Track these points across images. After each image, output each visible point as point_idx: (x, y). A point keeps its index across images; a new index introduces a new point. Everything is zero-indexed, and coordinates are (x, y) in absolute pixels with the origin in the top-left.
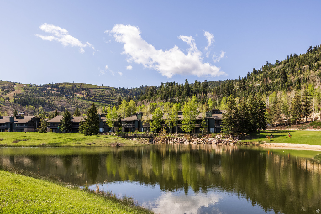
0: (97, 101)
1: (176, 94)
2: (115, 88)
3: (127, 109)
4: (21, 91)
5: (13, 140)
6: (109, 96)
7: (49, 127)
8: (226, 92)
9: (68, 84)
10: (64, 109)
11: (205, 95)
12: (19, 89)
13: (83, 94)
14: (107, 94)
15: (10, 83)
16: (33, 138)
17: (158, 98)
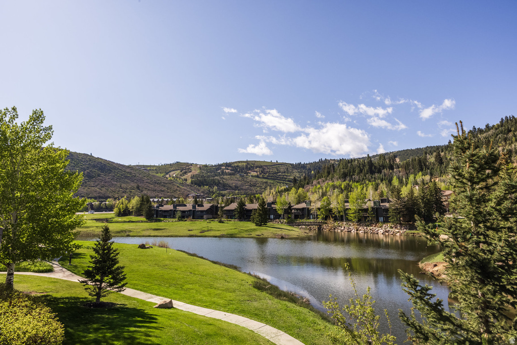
0: (271, 179)
1: (357, 171)
2: (290, 164)
3: (297, 196)
4: (197, 172)
5: (199, 231)
6: (285, 172)
7: (224, 214)
8: (417, 167)
9: (242, 162)
10: (238, 188)
11: (391, 171)
12: (195, 170)
13: (257, 172)
14: (282, 170)
15: (187, 164)
16: (214, 229)
17: (336, 176)
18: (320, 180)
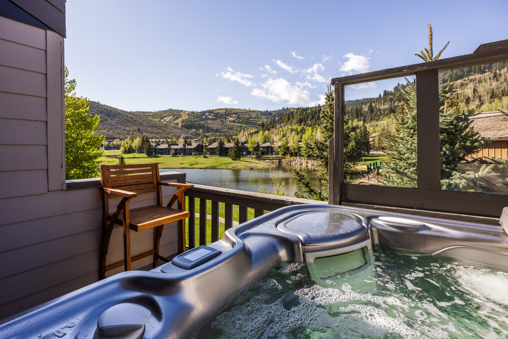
0: (245, 123)
1: (310, 117)
2: (260, 111)
3: (263, 137)
4: (186, 117)
5: (189, 164)
6: (255, 118)
7: (208, 151)
8: (355, 114)
9: (221, 109)
10: (219, 131)
12: (185, 116)
13: (234, 118)
14: (253, 116)
15: (178, 111)
16: (200, 162)
17: (294, 121)
18: (282, 125)
